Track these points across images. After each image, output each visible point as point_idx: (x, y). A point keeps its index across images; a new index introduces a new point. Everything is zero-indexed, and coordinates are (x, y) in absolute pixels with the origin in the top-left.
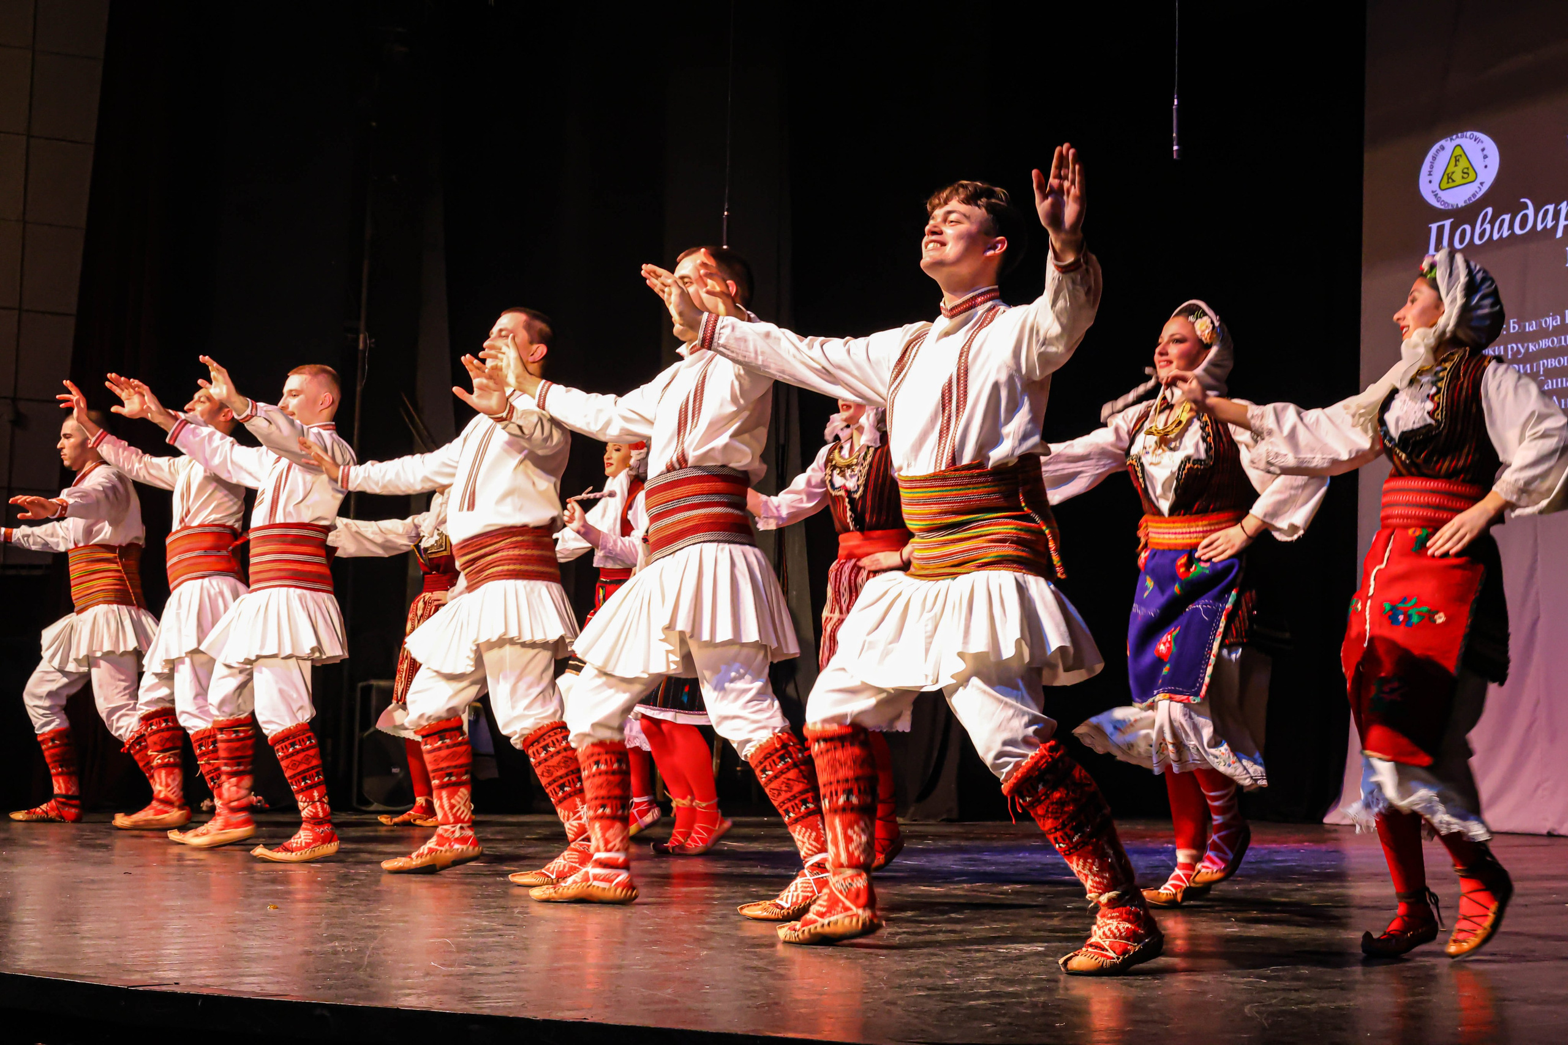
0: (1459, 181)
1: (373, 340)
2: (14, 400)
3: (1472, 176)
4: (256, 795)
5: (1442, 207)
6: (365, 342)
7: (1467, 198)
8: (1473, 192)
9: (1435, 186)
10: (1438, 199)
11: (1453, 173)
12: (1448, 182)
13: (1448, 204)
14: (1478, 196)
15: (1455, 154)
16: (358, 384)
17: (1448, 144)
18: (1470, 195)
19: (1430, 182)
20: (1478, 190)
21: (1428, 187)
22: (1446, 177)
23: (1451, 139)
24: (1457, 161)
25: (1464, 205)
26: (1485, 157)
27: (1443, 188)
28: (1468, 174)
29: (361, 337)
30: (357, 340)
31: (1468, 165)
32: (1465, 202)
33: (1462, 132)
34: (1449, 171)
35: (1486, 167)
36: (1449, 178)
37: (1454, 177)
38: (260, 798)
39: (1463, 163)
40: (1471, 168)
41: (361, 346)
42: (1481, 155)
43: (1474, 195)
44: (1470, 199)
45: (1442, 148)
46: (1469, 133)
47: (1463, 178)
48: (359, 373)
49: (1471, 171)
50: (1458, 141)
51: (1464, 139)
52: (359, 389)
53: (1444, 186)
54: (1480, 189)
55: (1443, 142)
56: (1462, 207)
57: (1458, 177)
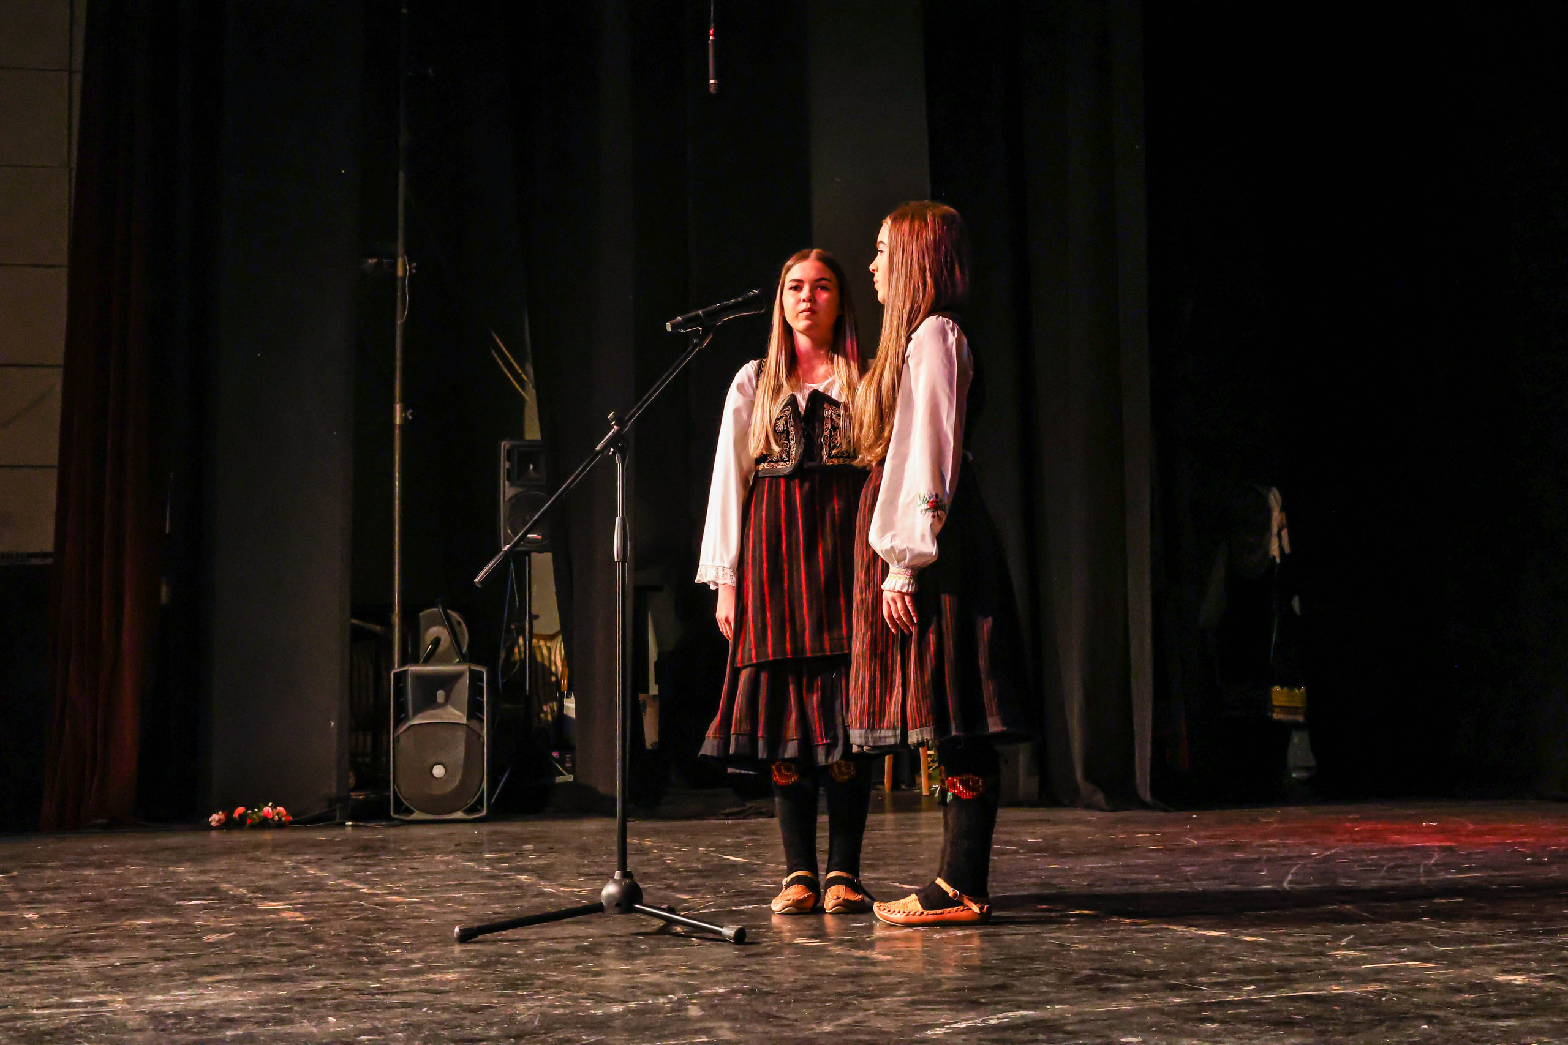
1: (415, 264)
4: (274, 807)
6: (405, 270)
16: (399, 315)
29: (400, 261)
30: (394, 266)
38: (281, 809)
41: (400, 273)
48: (399, 302)
52: (399, 322)
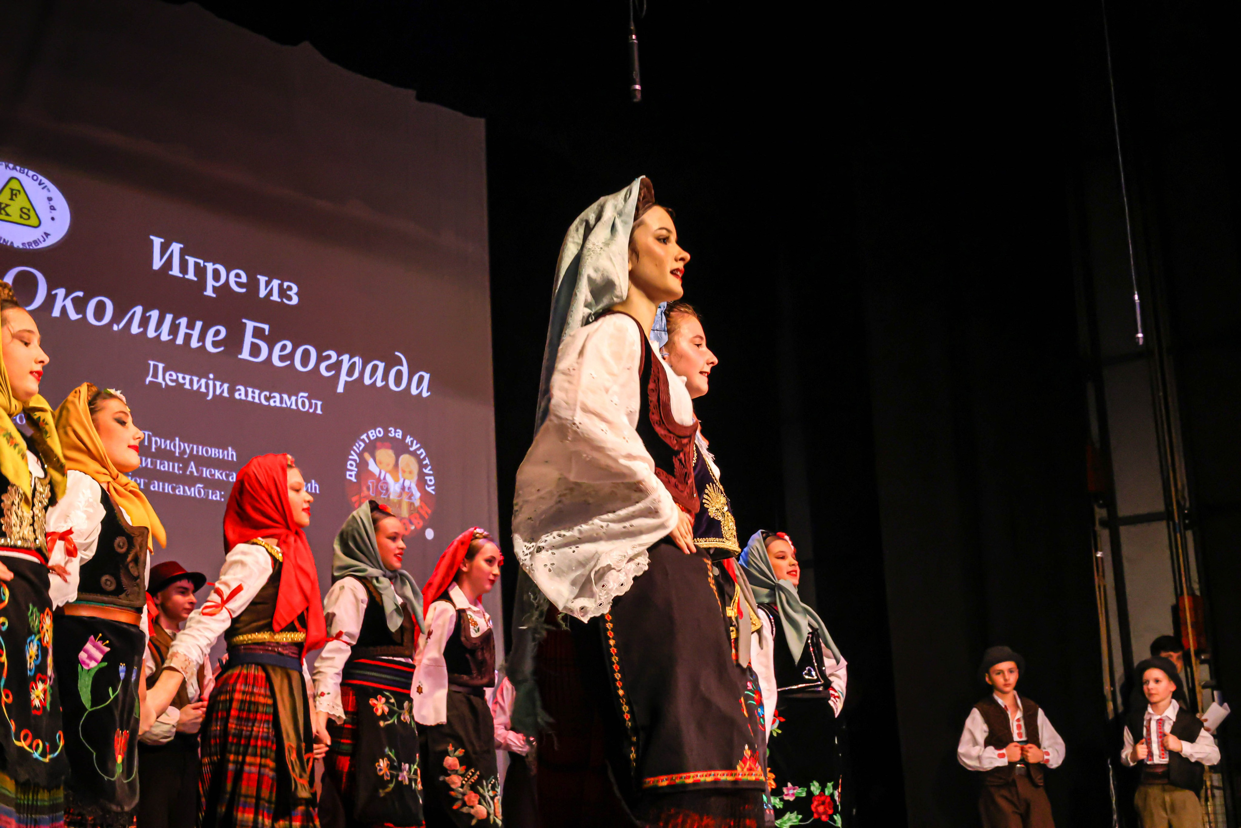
0: (15, 217)
3: (34, 221)
7: (26, 241)
8: (35, 239)
11: (7, 205)
14: (41, 246)
15: (12, 185)
18: (31, 240)
20: (42, 239)
23: (7, 166)
25: (21, 247)
26: (52, 208)
28: (29, 218)
31: (28, 206)
32: (23, 244)
35: (53, 219)
37: (8, 209)
39: (21, 201)
40: (32, 210)
42: (47, 205)
43: (35, 242)
44: (29, 244)
46: (31, 173)
49: (32, 213)
50: (16, 173)
51: (24, 175)
54: (44, 240)
56: (18, 249)
57: (14, 212)
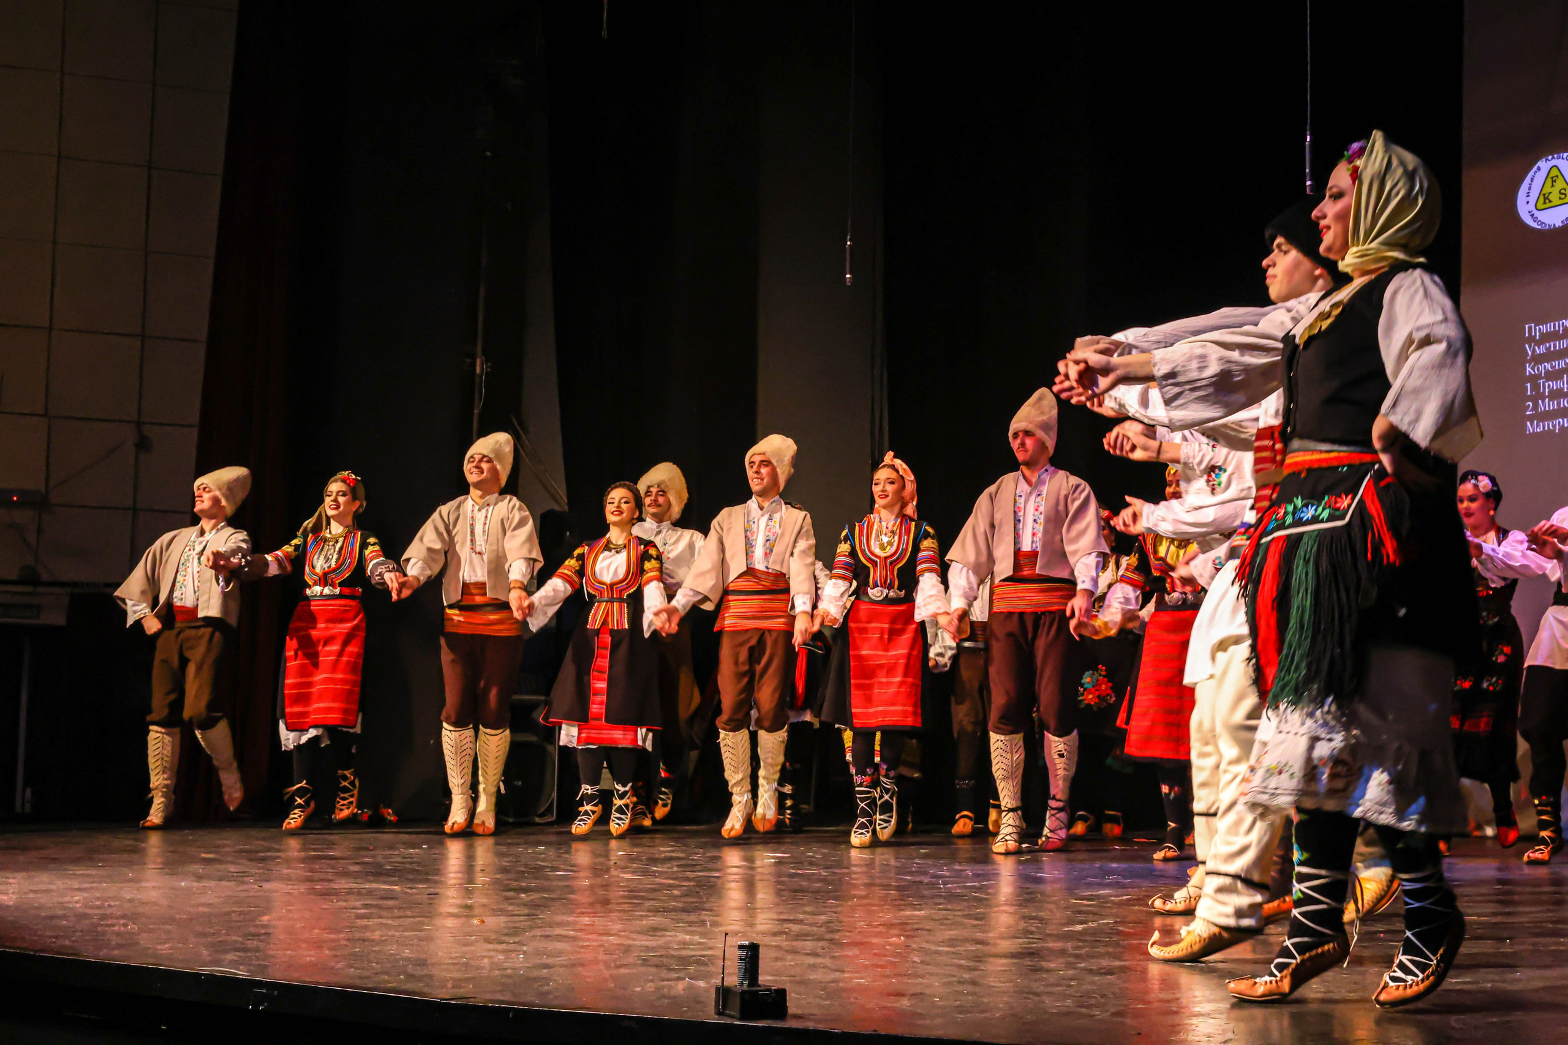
1: (489, 364)
2: (139, 424)
5: (1539, 227)
6: (482, 369)
7: (1564, 219)
9: (1531, 207)
10: (1535, 219)
11: (1550, 194)
12: (1545, 203)
13: (1546, 225)
15: (1551, 175)
16: (476, 405)
17: (1544, 165)
19: (1528, 203)
21: (1525, 206)
22: (1542, 199)
24: (1553, 181)
27: (1539, 208)
29: (478, 361)
30: (474, 365)
33: (1558, 153)
34: (1547, 190)
36: (1545, 199)
37: (1550, 197)
39: (1559, 184)
41: (478, 371)
45: (1539, 169)
47: (1560, 198)
48: (476, 395)
50: (1554, 162)
51: (1560, 159)
52: (476, 411)
53: (1539, 206)
55: (1539, 164)
57: (1555, 197)
